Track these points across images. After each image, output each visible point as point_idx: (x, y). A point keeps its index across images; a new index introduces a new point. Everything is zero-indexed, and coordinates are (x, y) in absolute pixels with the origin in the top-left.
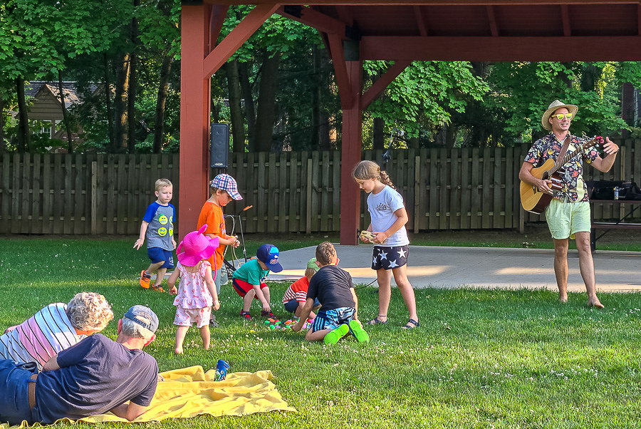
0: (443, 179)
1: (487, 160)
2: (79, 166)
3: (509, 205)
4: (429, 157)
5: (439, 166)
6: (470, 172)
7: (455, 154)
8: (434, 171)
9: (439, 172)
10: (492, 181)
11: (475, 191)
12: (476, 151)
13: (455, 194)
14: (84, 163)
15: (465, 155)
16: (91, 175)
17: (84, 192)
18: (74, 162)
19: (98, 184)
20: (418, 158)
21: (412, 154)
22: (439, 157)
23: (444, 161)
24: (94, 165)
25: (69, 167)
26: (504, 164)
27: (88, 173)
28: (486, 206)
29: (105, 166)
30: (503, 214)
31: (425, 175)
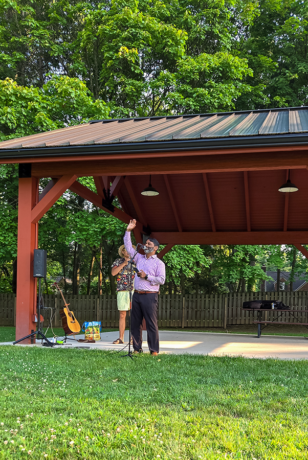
0: (194, 307)
1: (212, 299)
2: (50, 299)
3: (220, 317)
4: (188, 298)
5: (192, 301)
6: (205, 304)
7: (199, 297)
8: (190, 303)
9: (192, 304)
10: (214, 308)
11: (207, 311)
12: (207, 295)
13: (199, 313)
15: (203, 297)
16: (55, 303)
18: (48, 298)
19: (57, 307)
20: (184, 298)
21: (181, 297)
22: (192, 298)
23: (194, 299)
24: (56, 299)
26: (218, 301)
28: (211, 317)
30: (217, 321)
31: (187, 305)
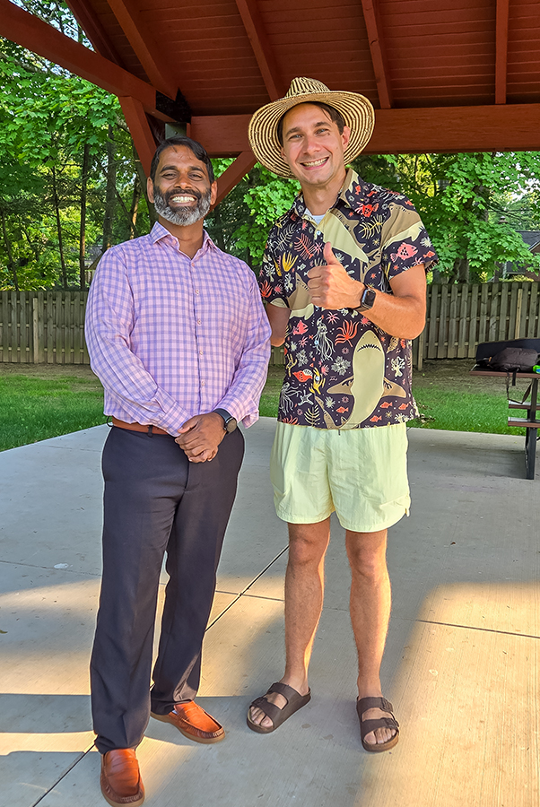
14: (27, 299)
17: (27, 325)
24: (35, 301)
25: (14, 303)
27: (30, 310)
29: (45, 302)
